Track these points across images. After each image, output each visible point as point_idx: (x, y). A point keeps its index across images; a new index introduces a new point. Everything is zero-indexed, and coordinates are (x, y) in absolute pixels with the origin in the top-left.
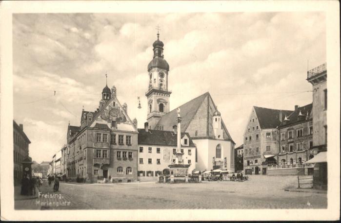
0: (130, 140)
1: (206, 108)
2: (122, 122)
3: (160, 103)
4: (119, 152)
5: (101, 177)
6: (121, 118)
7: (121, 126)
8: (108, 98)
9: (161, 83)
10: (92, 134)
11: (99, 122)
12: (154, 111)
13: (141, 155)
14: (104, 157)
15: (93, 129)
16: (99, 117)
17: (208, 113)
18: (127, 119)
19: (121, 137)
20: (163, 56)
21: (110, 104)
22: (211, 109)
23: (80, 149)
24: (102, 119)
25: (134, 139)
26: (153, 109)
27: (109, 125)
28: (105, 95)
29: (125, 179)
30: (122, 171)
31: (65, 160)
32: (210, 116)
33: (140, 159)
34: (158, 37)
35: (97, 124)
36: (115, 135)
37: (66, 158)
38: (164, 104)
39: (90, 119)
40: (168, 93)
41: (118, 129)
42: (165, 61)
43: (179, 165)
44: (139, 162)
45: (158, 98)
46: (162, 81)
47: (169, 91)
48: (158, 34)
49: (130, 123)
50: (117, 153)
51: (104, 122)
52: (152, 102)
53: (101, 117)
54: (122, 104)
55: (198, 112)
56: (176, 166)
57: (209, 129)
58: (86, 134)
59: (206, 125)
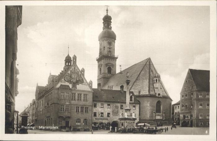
0: (86, 98)
1: (148, 71)
2: (81, 83)
3: (108, 67)
4: (78, 108)
5: (64, 127)
6: (79, 80)
7: (80, 87)
8: (69, 64)
9: (109, 50)
10: (57, 93)
11: (63, 84)
12: (103, 73)
13: (95, 110)
14: (66, 111)
15: (58, 89)
16: (63, 80)
17: (150, 75)
18: (84, 81)
19: (80, 95)
20: (111, 27)
21: (71, 69)
22: (152, 71)
23: (48, 104)
24: (66, 81)
25: (90, 97)
26: (102, 71)
27: (71, 86)
28: (67, 62)
29: (81, 128)
30: (80, 122)
31: (34, 113)
32: (151, 78)
33: (94, 113)
34: (107, 12)
35: (61, 85)
36: (75, 94)
37: (34, 111)
38: (111, 67)
39: (56, 81)
40: (115, 59)
41: (77, 89)
42: (113, 32)
43: (127, 118)
44: (93, 115)
45: (107, 62)
46: (110, 49)
47: (115, 57)
48: (107, 10)
49: (86, 84)
50: (77, 108)
51: (67, 84)
52: (101, 66)
53: (64, 79)
54: (80, 69)
55: (141, 74)
56: (125, 119)
57: (151, 88)
58: (53, 93)
59: (148, 85)
